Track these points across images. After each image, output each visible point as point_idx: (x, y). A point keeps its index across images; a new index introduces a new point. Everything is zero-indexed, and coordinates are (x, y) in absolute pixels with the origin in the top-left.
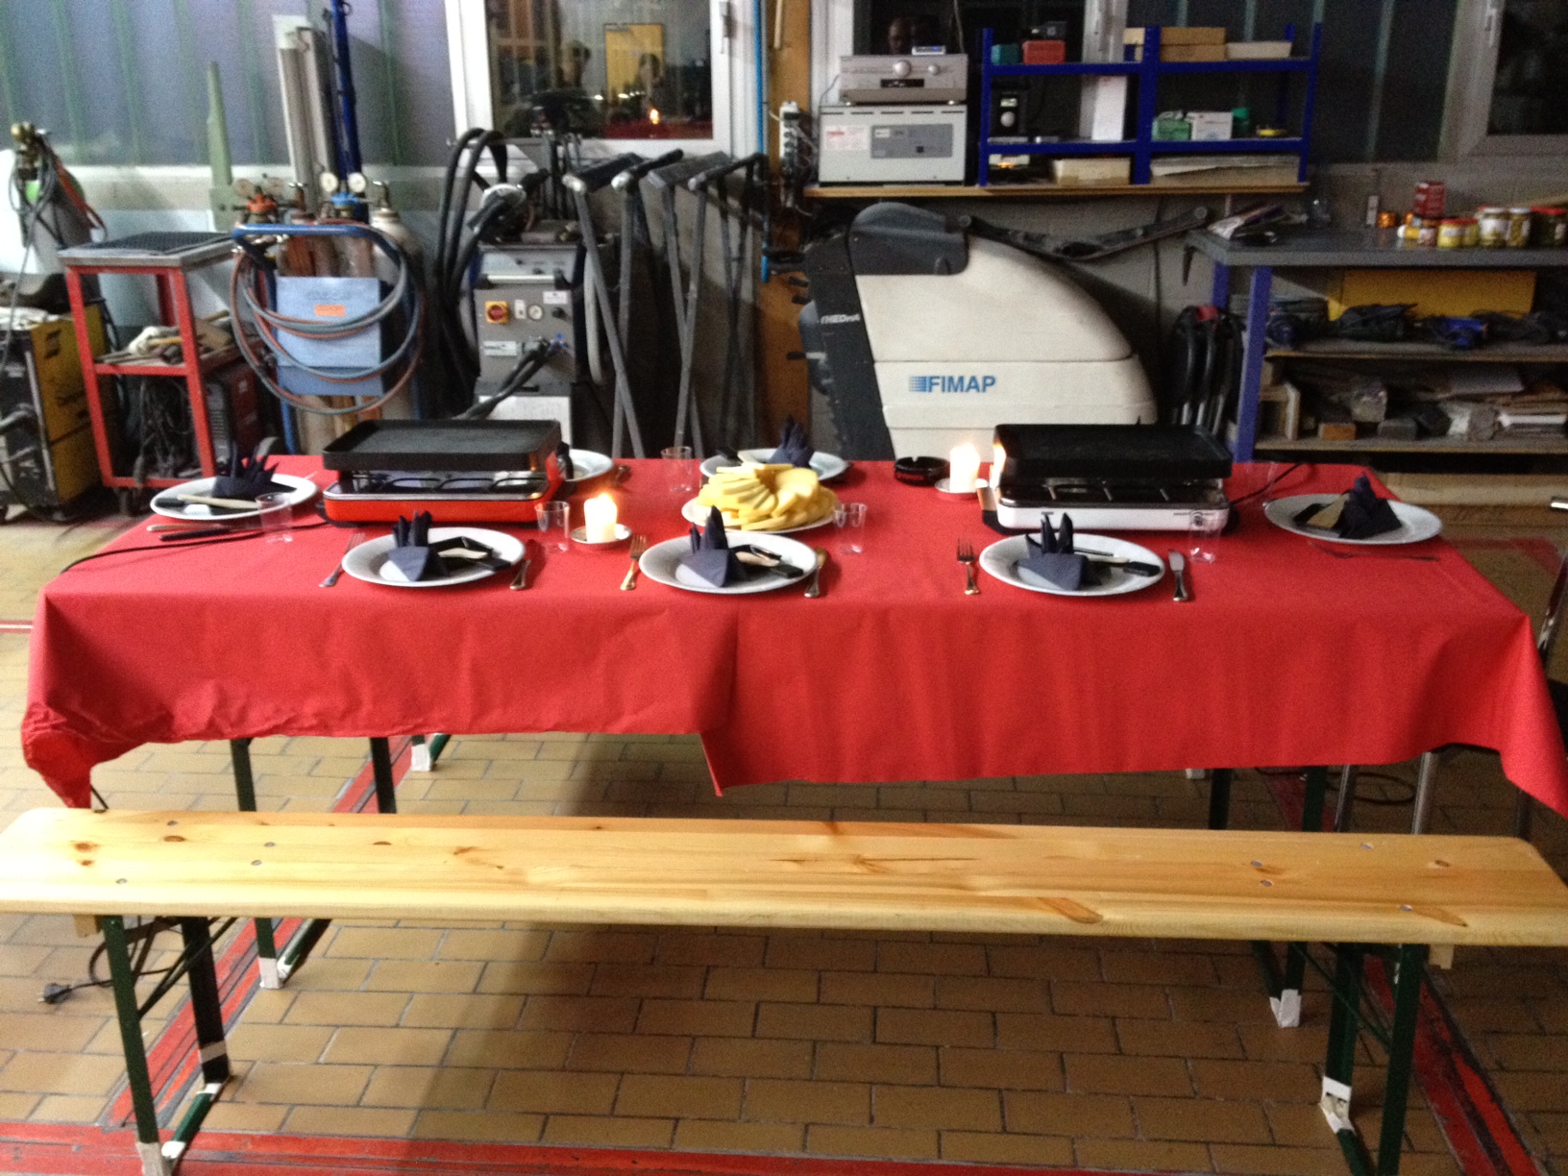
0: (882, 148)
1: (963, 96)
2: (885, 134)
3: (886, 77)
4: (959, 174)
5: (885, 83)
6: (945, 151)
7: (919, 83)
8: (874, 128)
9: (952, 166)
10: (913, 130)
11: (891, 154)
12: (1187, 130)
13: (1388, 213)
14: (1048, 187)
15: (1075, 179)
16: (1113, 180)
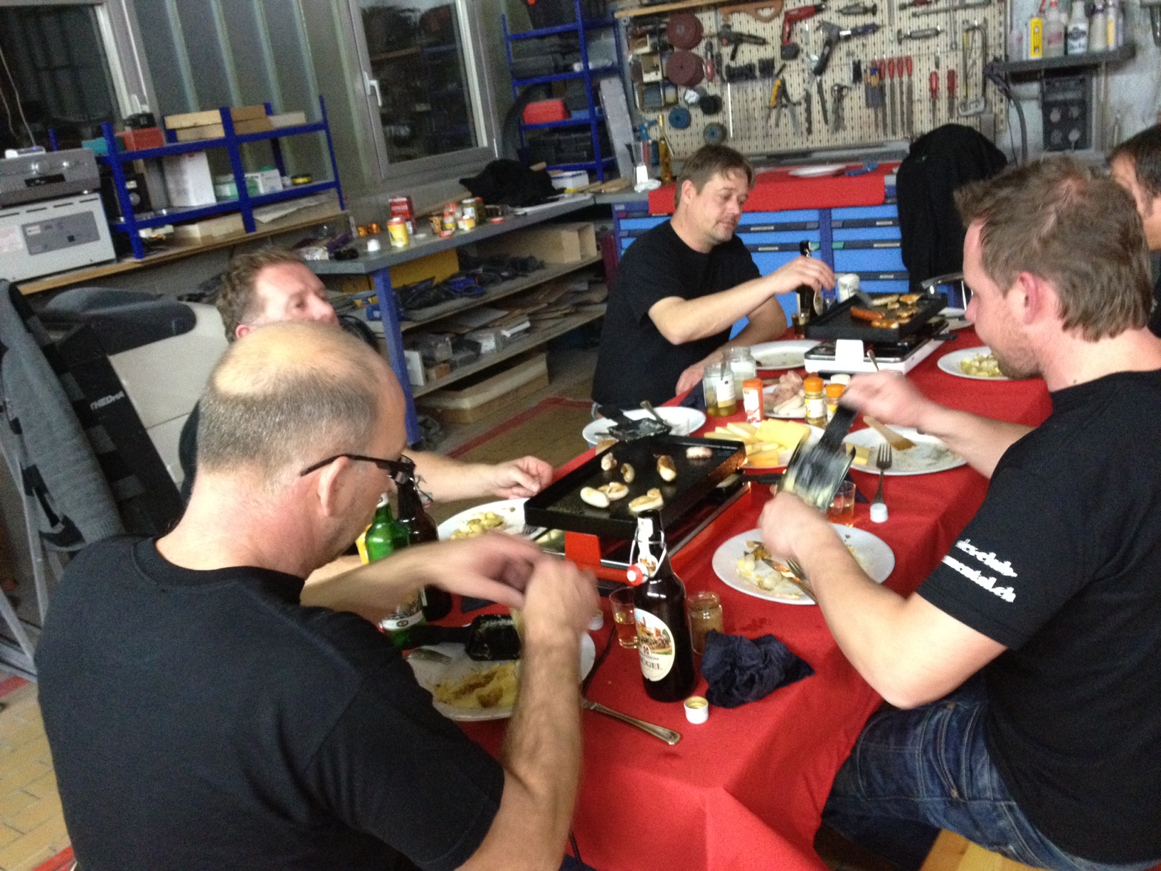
0: (37, 244)
1: (98, 184)
2: (36, 230)
3: (28, 177)
4: (110, 253)
5: (29, 182)
6: (93, 236)
7: (60, 178)
8: (24, 227)
9: (103, 248)
10: (60, 222)
11: (47, 248)
12: (256, 187)
13: (362, 226)
14: (189, 248)
15: (211, 237)
16: (235, 232)
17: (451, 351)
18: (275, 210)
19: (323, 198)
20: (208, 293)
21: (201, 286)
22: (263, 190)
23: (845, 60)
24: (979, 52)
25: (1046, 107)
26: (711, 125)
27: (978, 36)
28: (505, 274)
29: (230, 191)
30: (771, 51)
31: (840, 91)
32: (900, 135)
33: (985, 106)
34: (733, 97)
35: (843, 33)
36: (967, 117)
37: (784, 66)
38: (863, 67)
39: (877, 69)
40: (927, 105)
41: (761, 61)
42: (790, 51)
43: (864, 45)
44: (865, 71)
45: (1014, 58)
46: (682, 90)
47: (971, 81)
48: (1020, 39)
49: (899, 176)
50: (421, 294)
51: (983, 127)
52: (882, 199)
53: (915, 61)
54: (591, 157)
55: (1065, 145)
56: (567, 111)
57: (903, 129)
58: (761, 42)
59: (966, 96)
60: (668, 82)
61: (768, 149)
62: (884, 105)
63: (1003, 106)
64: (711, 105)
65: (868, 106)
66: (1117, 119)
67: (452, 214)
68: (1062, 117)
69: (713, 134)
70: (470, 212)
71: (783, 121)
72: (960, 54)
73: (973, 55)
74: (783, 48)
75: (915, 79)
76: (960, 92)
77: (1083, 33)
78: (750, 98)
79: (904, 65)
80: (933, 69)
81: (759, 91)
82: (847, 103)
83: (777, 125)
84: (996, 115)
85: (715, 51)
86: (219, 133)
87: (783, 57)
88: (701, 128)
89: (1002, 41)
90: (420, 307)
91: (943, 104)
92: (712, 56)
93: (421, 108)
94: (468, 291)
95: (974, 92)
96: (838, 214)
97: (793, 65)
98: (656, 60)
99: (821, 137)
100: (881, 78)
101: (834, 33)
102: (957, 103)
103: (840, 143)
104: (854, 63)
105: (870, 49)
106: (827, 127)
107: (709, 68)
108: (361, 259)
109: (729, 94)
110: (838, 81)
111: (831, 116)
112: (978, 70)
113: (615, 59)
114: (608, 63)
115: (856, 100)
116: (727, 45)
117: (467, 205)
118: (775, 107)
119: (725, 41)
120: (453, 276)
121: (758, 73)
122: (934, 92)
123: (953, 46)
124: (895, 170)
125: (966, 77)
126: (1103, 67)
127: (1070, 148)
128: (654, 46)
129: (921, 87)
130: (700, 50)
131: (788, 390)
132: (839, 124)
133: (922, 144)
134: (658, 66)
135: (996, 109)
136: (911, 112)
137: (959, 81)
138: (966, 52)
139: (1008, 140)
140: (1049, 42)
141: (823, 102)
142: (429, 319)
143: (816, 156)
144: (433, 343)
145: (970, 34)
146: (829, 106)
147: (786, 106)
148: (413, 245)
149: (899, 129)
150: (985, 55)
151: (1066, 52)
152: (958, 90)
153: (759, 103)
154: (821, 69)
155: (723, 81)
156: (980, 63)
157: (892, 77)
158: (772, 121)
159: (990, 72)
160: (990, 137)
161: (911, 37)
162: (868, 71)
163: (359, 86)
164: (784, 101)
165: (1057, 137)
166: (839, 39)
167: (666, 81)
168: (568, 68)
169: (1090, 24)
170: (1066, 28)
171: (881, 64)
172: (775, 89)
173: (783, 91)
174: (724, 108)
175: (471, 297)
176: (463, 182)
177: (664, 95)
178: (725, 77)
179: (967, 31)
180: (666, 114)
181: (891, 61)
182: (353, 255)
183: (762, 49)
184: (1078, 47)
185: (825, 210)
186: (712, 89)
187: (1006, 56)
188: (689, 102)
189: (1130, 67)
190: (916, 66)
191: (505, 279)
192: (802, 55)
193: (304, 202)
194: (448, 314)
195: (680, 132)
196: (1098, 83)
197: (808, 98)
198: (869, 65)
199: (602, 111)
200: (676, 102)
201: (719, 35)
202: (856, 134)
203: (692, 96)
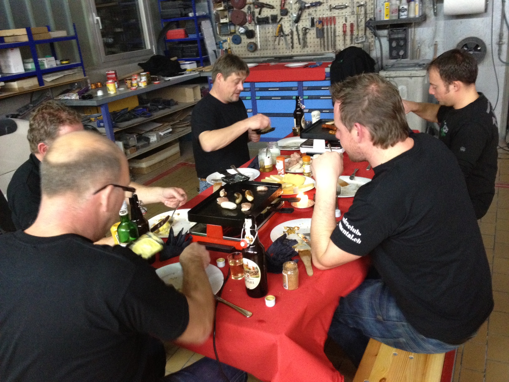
12: (43, 65)
13: (93, 84)
14: (12, 93)
15: (22, 88)
16: (35, 86)
17: (136, 141)
18: (53, 76)
19: (76, 70)
20: (21, 114)
21: (18, 110)
22: (47, 66)
23: (307, 17)
24: (363, 15)
25: (391, 41)
26: (250, 43)
27: (363, 9)
28: (160, 107)
29: (31, 66)
30: (276, 12)
31: (305, 30)
32: (331, 51)
33: (366, 39)
34: (260, 31)
35: (307, 5)
36: (358, 43)
37: (282, 19)
38: (315, 20)
39: (321, 21)
40: (342, 38)
41: (272, 16)
42: (285, 12)
43: (316, 11)
44: (316, 22)
45: (378, 19)
46: (238, 27)
47: (360, 28)
48: (380, 11)
49: (331, 68)
50: (123, 115)
51: (365, 48)
52: (324, 78)
53: (337, 18)
54: (197, 55)
55: (397, 57)
56: (186, 34)
57: (332, 48)
58: (272, 7)
59: (358, 35)
60: (231, 23)
61: (275, 55)
62: (324, 37)
63: (373, 39)
64: (250, 34)
65: (317, 37)
66: (418, 46)
67: (136, 79)
68: (397, 45)
69: (251, 47)
70: (144, 79)
71: (281, 43)
72: (356, 16)
73: (361, 17)
74: (281, 10)
75: (337, 26)
76: (355, 33)
77: (406, 9)
78: (267, 32)
79: (332, 20)
80: (344, 22)
81: (271, 29)
82: (308, 36)
83: (279, 44)
84: (370, 43)
85: (252, 10)
86: (25, 39)
87: (282, 15)
88: (246, 45)
89: (373, 11)
90: (122, 121)
91: (348, 38)
92: (251, 13)
93: (119, 30)
94: (143, 115)
95: (361, 33)
96: (306, 84)
97: (286, 18)
98: (226, 13)
99: (297, 50)
100: (323, 25)
101: (303, 5)
102: (354, 37)
103: (305, 53)
104: (311, 18)
105: (318, 13)
106: (300, 46)
107: (249, 17)
108: (94, 99)
109: (258, 29)
110: (304, 26)
111: (301, 41)
112: (363, 24)
113: (208, 12)
114: (204, 13)
115: (312, 34)
116: (257, 8)
117: (143, 75)
118: (278, 36)
119: (256, 6)
120: (137, 107)
121: (270, 21)
122: (345, 32)
123: (353, 13)
124: (330, 66)
125: (358, 26)
126: (413, 24)
127: (400, 58)
128: (225, 7)
129: (339, 30)
130: (245, 10)
131: (294, 161)
132: (305, 45)
133: (340, 55)
134: (226, 16)
135: (370, 41)
136: (335, 41)
137: (355, 28)
138: (358, 15)
139: (375, 54)
140: (392, 13)
141: (298, 35)
142: (127, 127)
143: (295, 58)
144: (128, 138)
145: (360, 7)
146: (301, 37)
147: (282, 36)
148: (118, 93)
149: (330, 48)
150: (366, 17)
151: (399, 18)
152: (355, 32)
153: (271, 34)
154: (297, 20)
155: (256, 24)
156: (363, 20)
157: (327, 25)
158: (277, 42)
159: (368, 25)
160: (368, 52)
161: (335, 8)
162: (318, 22)
163: (91, 19)
164: (282, 34)
165: (394, 53)
166: (305, 8)
167: (230, 23)
168: (187, 15)
169: (409, 6)
170: (399, 7)
171: (323, 19)
172: (278, 28)
173: (281, 30)
174: (256, 36)
175: (145, 117)
176: (139, 64)
177: (230, 28)
178: (256, 22)
179: (359, 6)
180: (231, 37)
181: (327, 18)
182: (90, 97)
183: (272, 10)
184: (404, 15)
185: (300, 82)
186: (251, 28)
187: (374, 18)
188: (241, 32)
189: (424, 25)
190: (337, 21)
191: (160, 109)
192: (289, 14)
193: (67, 72)
194: (135, 125)
195: (237, 46)
196: (411, 31)
197: (292, 33)
198: (318, 19)
199: (202, 35)
200: (235, 32)
201: (253, 3)
202: (312, 49)
203: (242, 30)
